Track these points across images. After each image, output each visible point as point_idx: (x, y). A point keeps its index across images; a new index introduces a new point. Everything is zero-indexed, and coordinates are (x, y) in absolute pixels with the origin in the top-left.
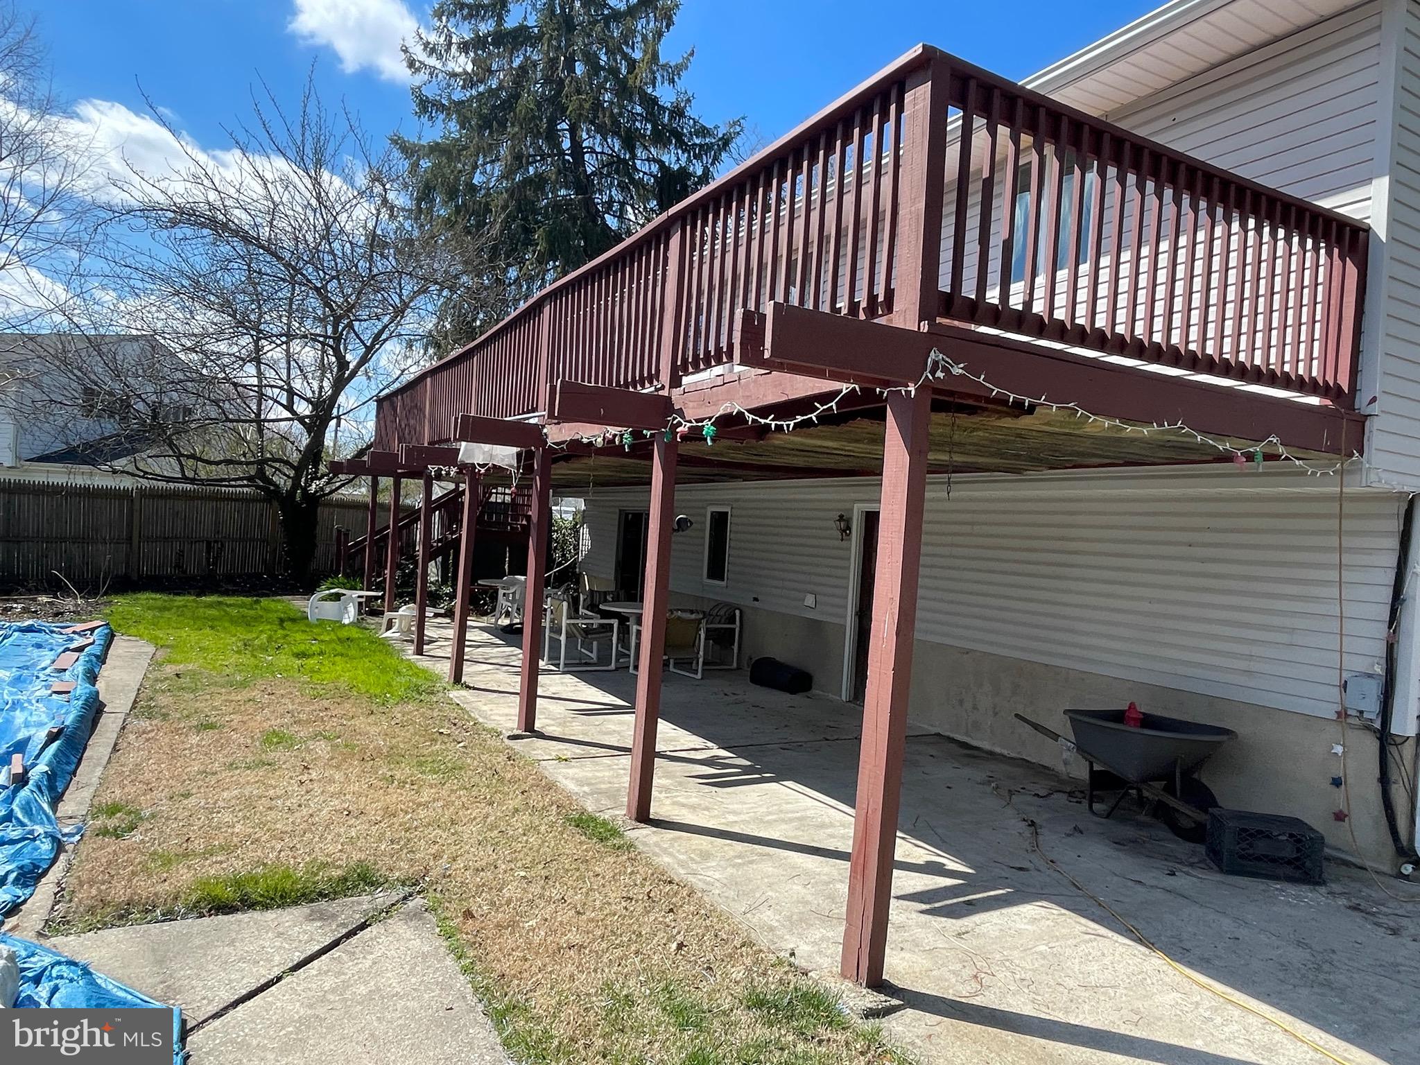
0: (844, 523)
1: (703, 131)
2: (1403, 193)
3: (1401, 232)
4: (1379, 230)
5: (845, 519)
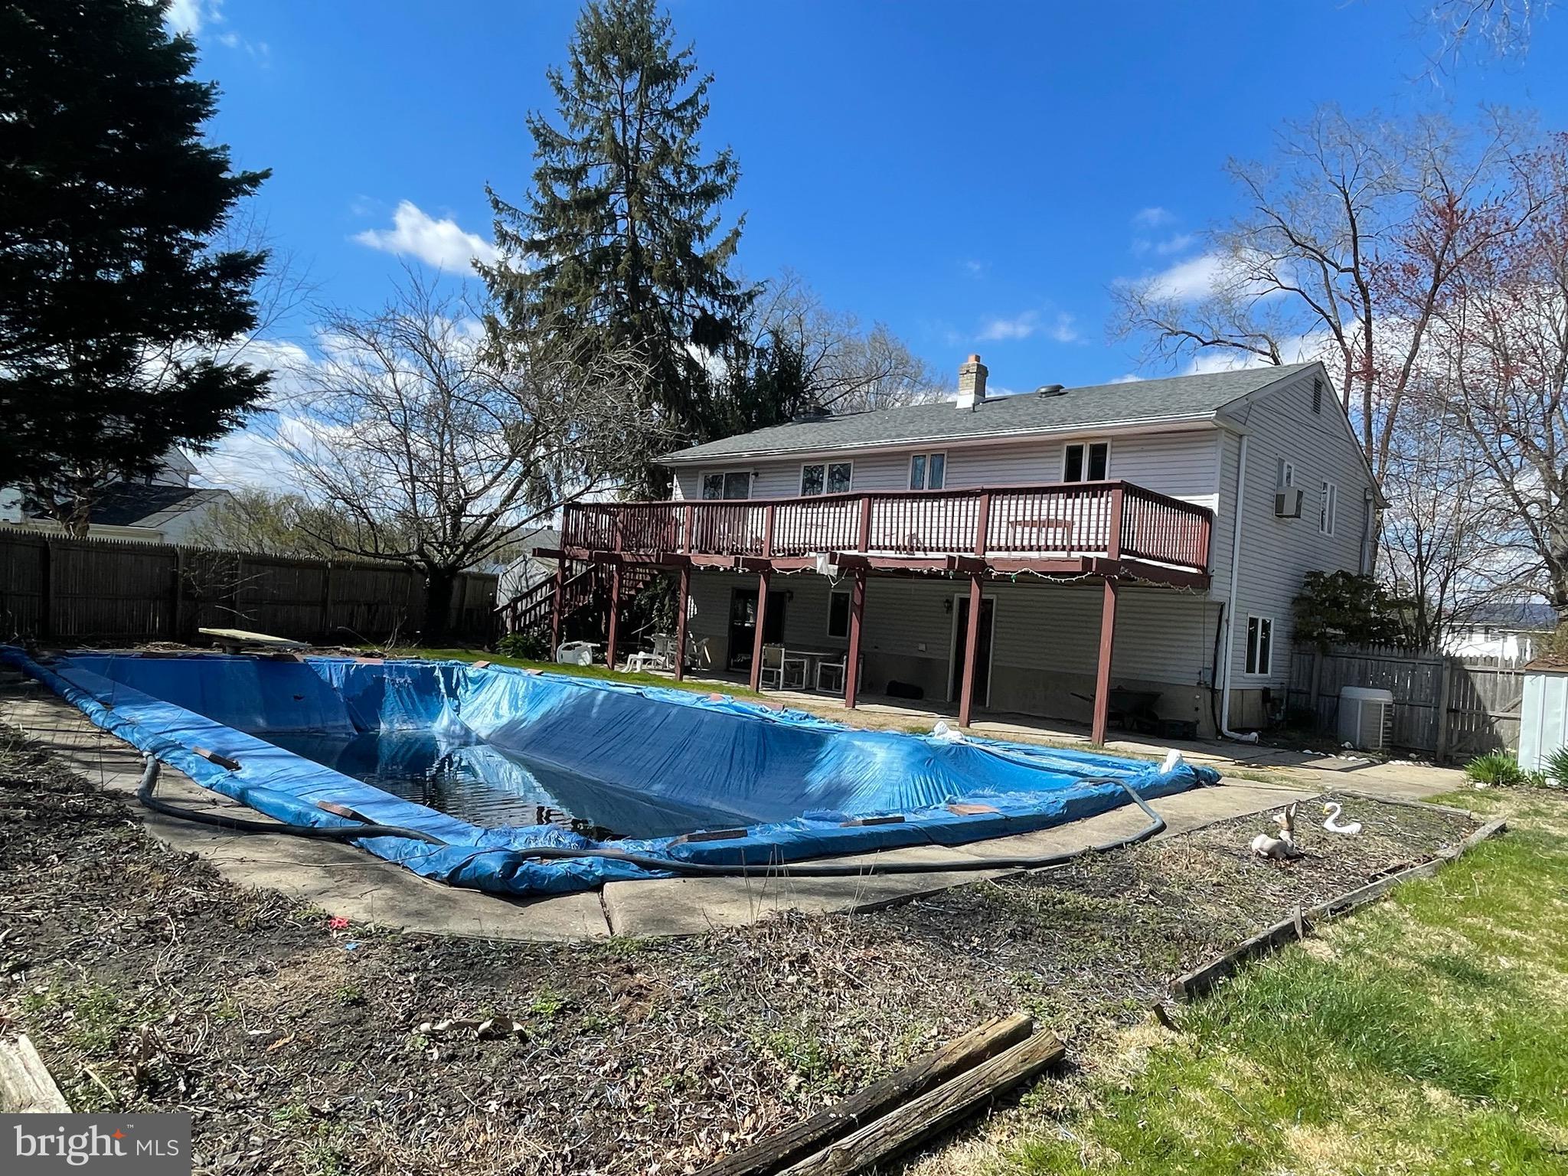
0: (948, 603)
1: (729, 284)
2: (1223, 498)
3: (1222, 512)
4: (1216, 512)
5: (947, 601)
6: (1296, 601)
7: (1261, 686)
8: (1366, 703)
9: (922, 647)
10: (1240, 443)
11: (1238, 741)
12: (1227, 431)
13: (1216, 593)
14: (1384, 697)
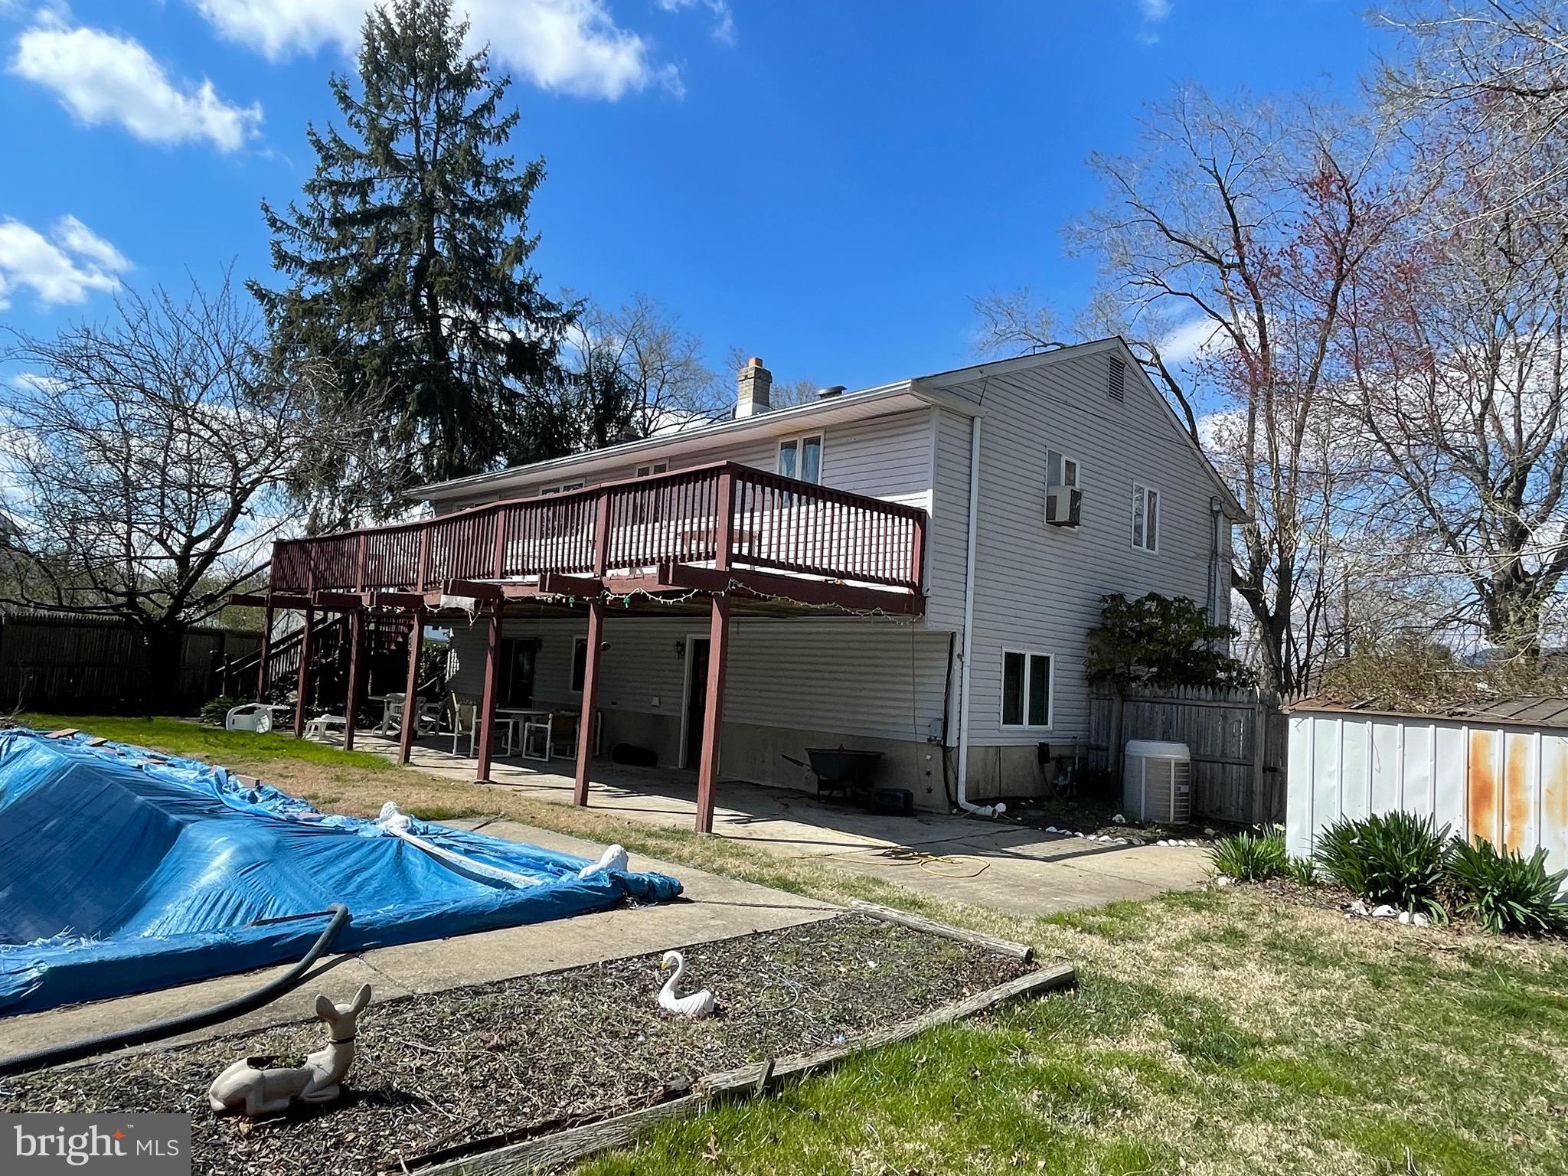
0: (680, 646)
1: (549, 306)
2: (940, 496)
3: (940, 513)
4: (930, 512)
5: (678, 644)
6: (1092, 633)
7: (1036, 742)
8: (1153, 763)
9: (655, 701)
10: (972, 426)
11: (974, 816)
12: (942, 408)
13: (936, 618)
14: (1175, 753)
